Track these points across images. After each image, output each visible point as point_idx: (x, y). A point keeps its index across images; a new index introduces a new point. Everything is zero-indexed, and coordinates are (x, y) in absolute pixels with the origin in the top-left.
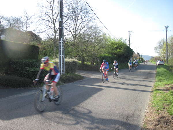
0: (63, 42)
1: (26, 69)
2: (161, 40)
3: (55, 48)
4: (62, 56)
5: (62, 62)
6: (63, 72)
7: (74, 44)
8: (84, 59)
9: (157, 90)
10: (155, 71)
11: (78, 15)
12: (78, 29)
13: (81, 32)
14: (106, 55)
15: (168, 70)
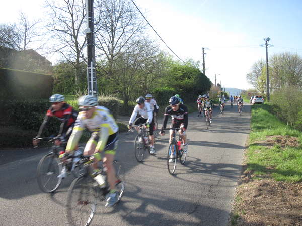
0: (94, 68)
1: (33, 115)
2: (257, 63)
3: (78, 78)
4: (93, 92)
7: (110, 71)
8: (129, 97)
9: (255, 144)
10: (248, 114)
11: (116, 22)
12: (118, 45)
13: (123, 50)
14: (166, 89)
15: (270, 112)
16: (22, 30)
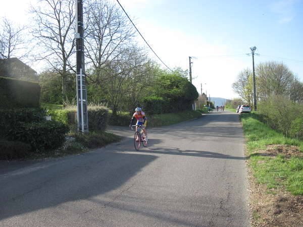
0: (84, 75)
1: (20, 124)
2: (243, 72)
3: (65, 87)
4: (82, 100)
5: (84, 112)
6: (85, 129)
7: (97, 80)
8: (117, 106)
10: (239, 123)
11: (104, 29)
12: (105, 53)
13: (110, 59)
14: (155, 98)
16: (6, 38)
